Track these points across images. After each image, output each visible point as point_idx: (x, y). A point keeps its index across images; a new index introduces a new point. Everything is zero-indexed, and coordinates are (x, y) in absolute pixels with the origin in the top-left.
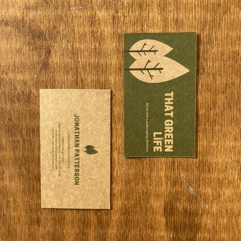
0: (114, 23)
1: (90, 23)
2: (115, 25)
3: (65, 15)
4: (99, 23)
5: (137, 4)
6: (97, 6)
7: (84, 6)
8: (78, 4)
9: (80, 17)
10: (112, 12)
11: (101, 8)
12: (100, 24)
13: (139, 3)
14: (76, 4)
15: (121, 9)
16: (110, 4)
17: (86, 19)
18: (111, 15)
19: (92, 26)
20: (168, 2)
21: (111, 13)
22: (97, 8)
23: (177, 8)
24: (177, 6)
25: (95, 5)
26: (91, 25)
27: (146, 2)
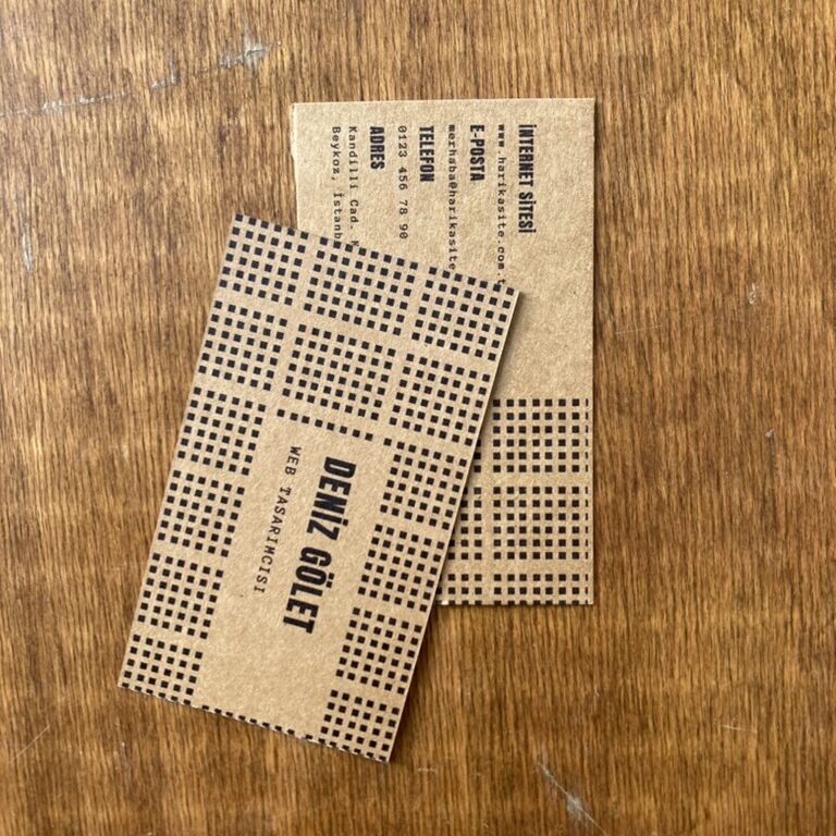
0: (222, 158)
1: (128, 163)
2: (226, 164)
3: (25, 133)
4: (164, 162)
5: (312, 75)
6: (151, 92)
7: (98, 96)
8: (71, 86)
9: (85, 139)
10: (211, 113)
11: (167, 99)
12: (167, 165)
13: (319, 67)
14: (64, 87)
15: (250, 97)
16: (202, 82)
17: (109, 147)
18: (209, 123)
19: (137, 174)
20: (440, 62)
21: (209, 117)
22: (151, 98)
23: (476, 82)
24: (476, 77)
25: (140, 88)
26: (133, 172)
27: (349, 66)
